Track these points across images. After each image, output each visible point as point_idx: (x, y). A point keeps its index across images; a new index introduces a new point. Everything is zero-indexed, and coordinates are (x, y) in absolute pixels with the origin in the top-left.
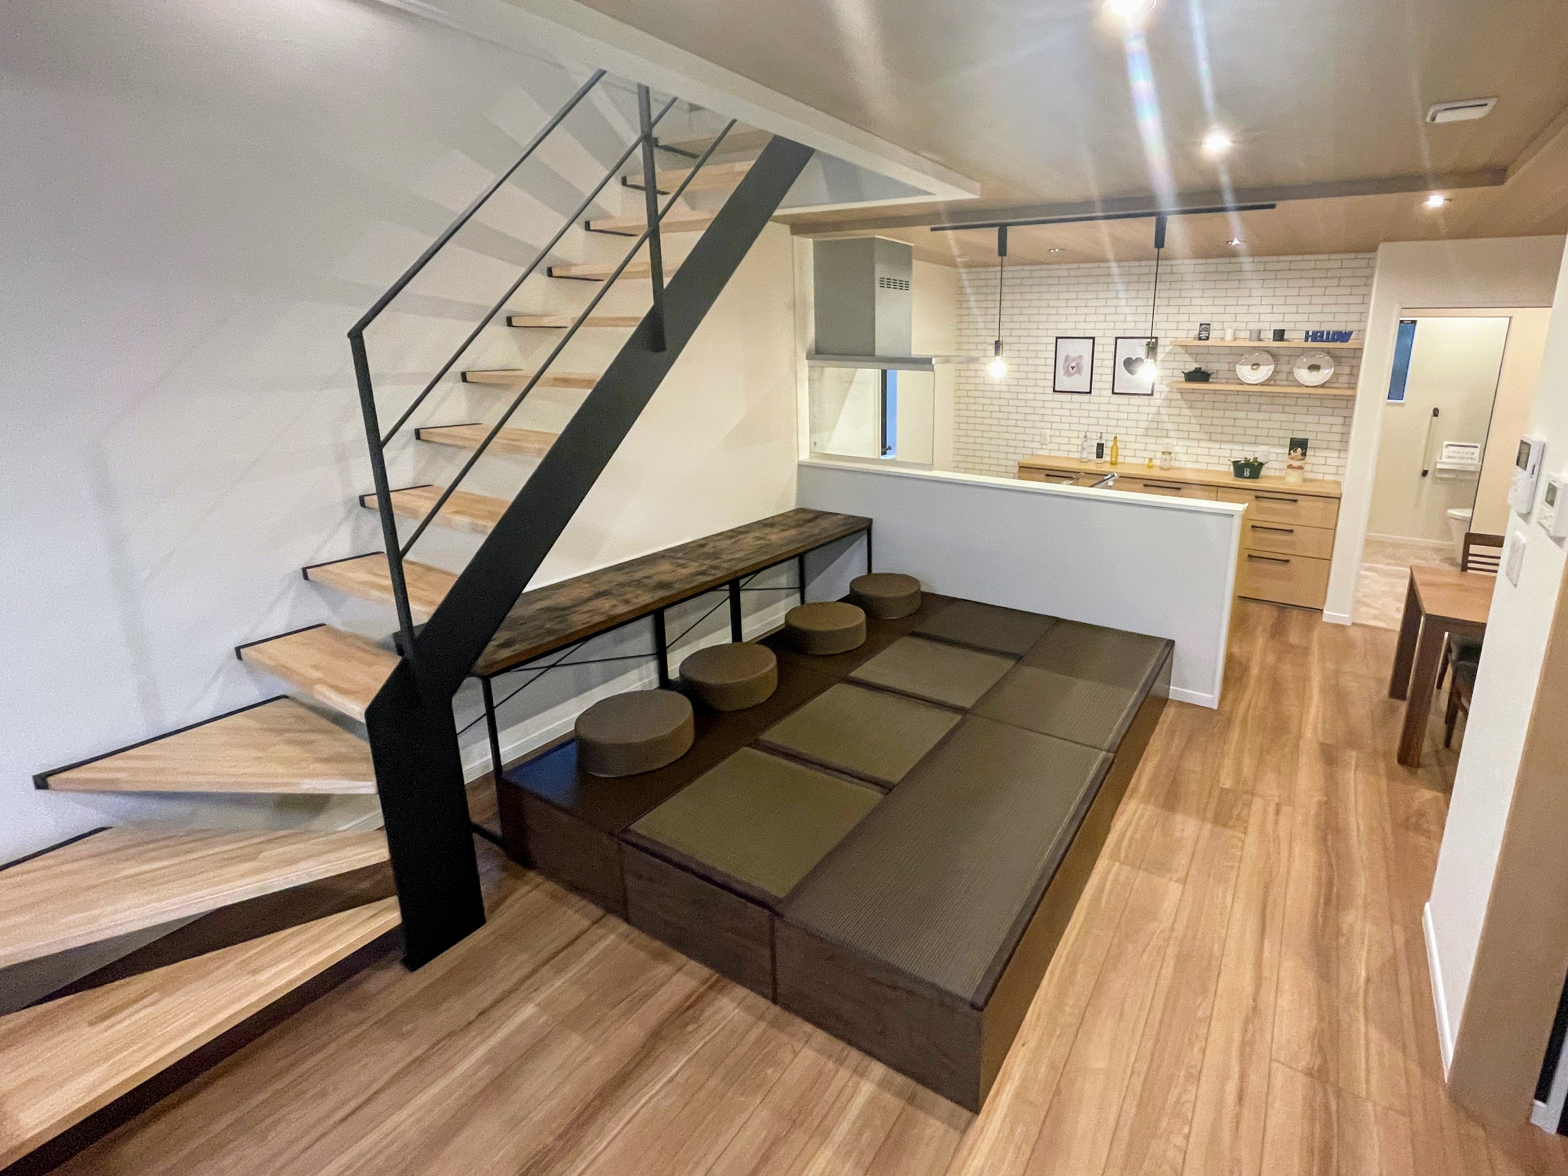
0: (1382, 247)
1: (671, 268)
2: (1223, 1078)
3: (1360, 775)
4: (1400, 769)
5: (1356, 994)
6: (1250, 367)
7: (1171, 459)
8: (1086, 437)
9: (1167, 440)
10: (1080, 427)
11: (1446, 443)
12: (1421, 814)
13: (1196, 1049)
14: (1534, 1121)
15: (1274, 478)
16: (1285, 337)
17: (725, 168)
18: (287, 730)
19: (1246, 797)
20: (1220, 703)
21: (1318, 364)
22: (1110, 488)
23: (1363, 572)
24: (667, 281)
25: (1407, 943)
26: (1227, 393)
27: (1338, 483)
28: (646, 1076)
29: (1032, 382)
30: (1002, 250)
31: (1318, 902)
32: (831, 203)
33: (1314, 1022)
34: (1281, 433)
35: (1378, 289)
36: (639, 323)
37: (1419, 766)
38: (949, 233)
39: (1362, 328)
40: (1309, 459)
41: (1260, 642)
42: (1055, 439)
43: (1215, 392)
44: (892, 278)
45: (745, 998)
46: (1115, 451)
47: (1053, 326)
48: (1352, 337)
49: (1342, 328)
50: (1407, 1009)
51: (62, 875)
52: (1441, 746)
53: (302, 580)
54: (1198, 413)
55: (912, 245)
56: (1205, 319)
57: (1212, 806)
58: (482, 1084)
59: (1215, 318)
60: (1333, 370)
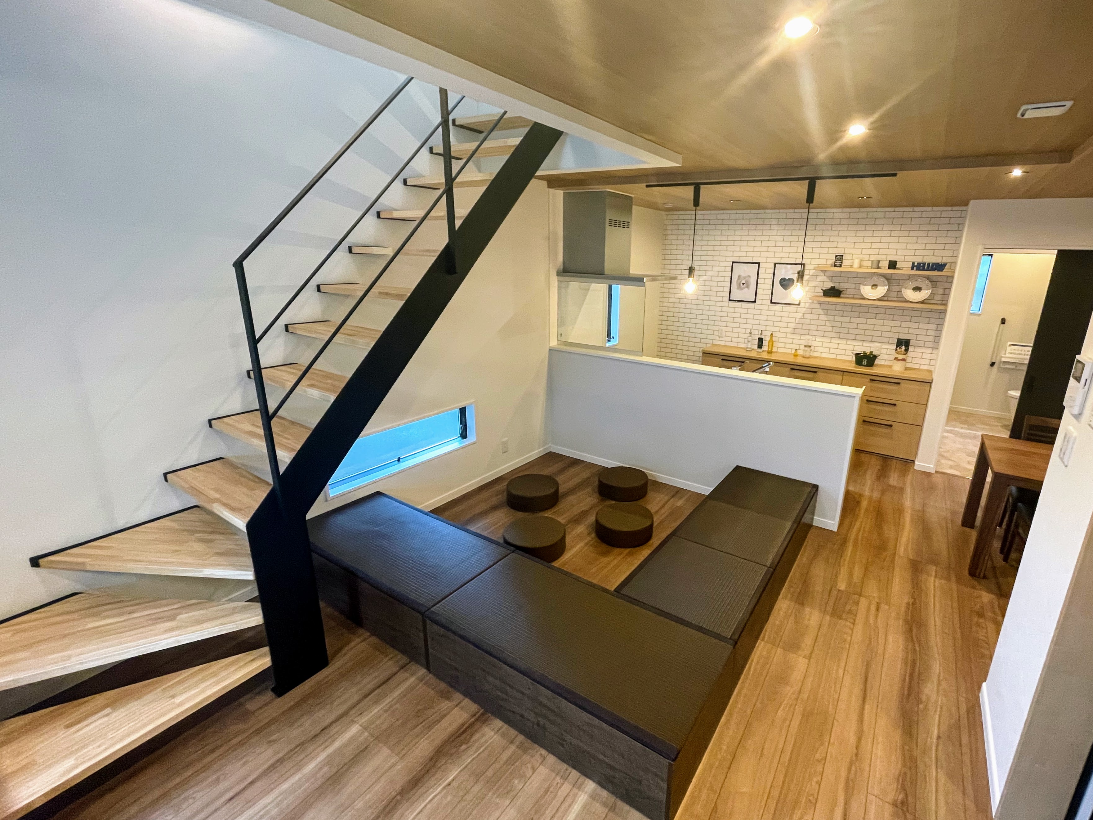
1: (462, 215)
2: (833, 805)
3: (938, 581)
4: (970, 578)
5: (930, 748)
6: (870, 287)
7: (811, 350)
8: (751, 333)
9: (808, 337)
10: (747, 326)
11: (1009, 343)
13: (814, 784)
16: (897, 266)
17: (502, 141)
18: (197, 532)
19: (856, 597)
20: (839, 528)
21: (920, 286)
23: (945, 434)
24: (458, 223)
25: (968, 709)
26: (853, 305)
27: (930, 372)
28: (432, 781)
29: (714, 294)
31: (905, 679)
32: (576, 167)
33: (899, 766)
34: (891, 335)
35: (967, 233)
36: (437, 254)
37: (983, 577)
38: (659, 189)
39: (953, 261)
41: (869, 482)
42: (728, 334)
43: (845, 304)
45: (501, 728)
46: (771, 343)
47: (731, 254)
48: (946, 267)
50: (966, 760)
51: (50, 625)
53: (208, 428)
54: (831, 318)
55: (633, 196)
56: (840, 252)
57: (831, 603)
58: (323, 779)
59: (847, 251)
60: (931, 291)
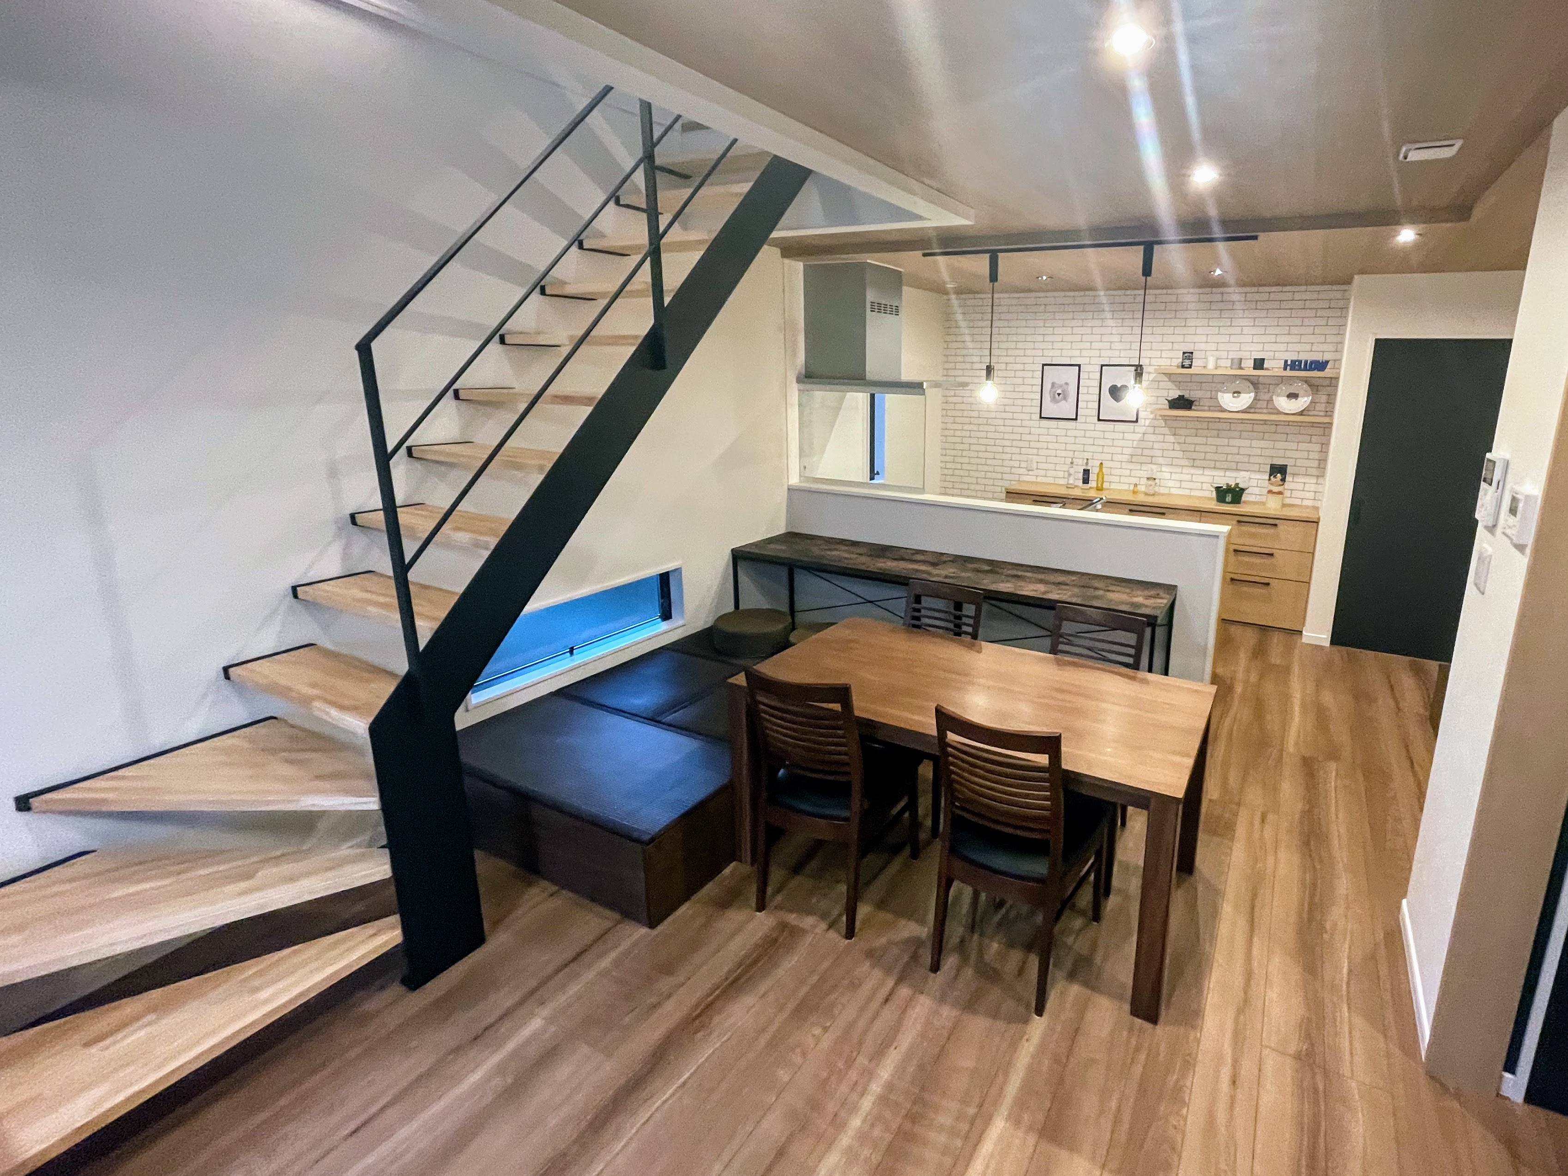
0: (1356, 277)
1: (672, 287)
2: (1218, 1064)
3: (1339, 782)
9: (1151, 466)
10: (1066, 454)
14: (1504, 1091)
15: (1254, 503)
17: (724, 189)
18: (281, 751)
19: (1233, 807)
21: (1297, 392)
22: (1097, 511)
25: (1386, 937)
29: (1021, 408)
30: (994, 277)
31: (1303, 903)
32: (826, 226)
33: (1301, 1011)
35: (1353, 320)
36: (640, 341)
38: (940, 259)
39: (1338, 358)
40: (1287, 485)
41: (1243, 662)
42: (1041, 466)
44: (884, 302)
47: (1039, 353)
49: (1318, 357)
53: (293, 600)
54: (1182, 439)
55: (902, 270)
59: (1199, 346)
60: (1310, 398)
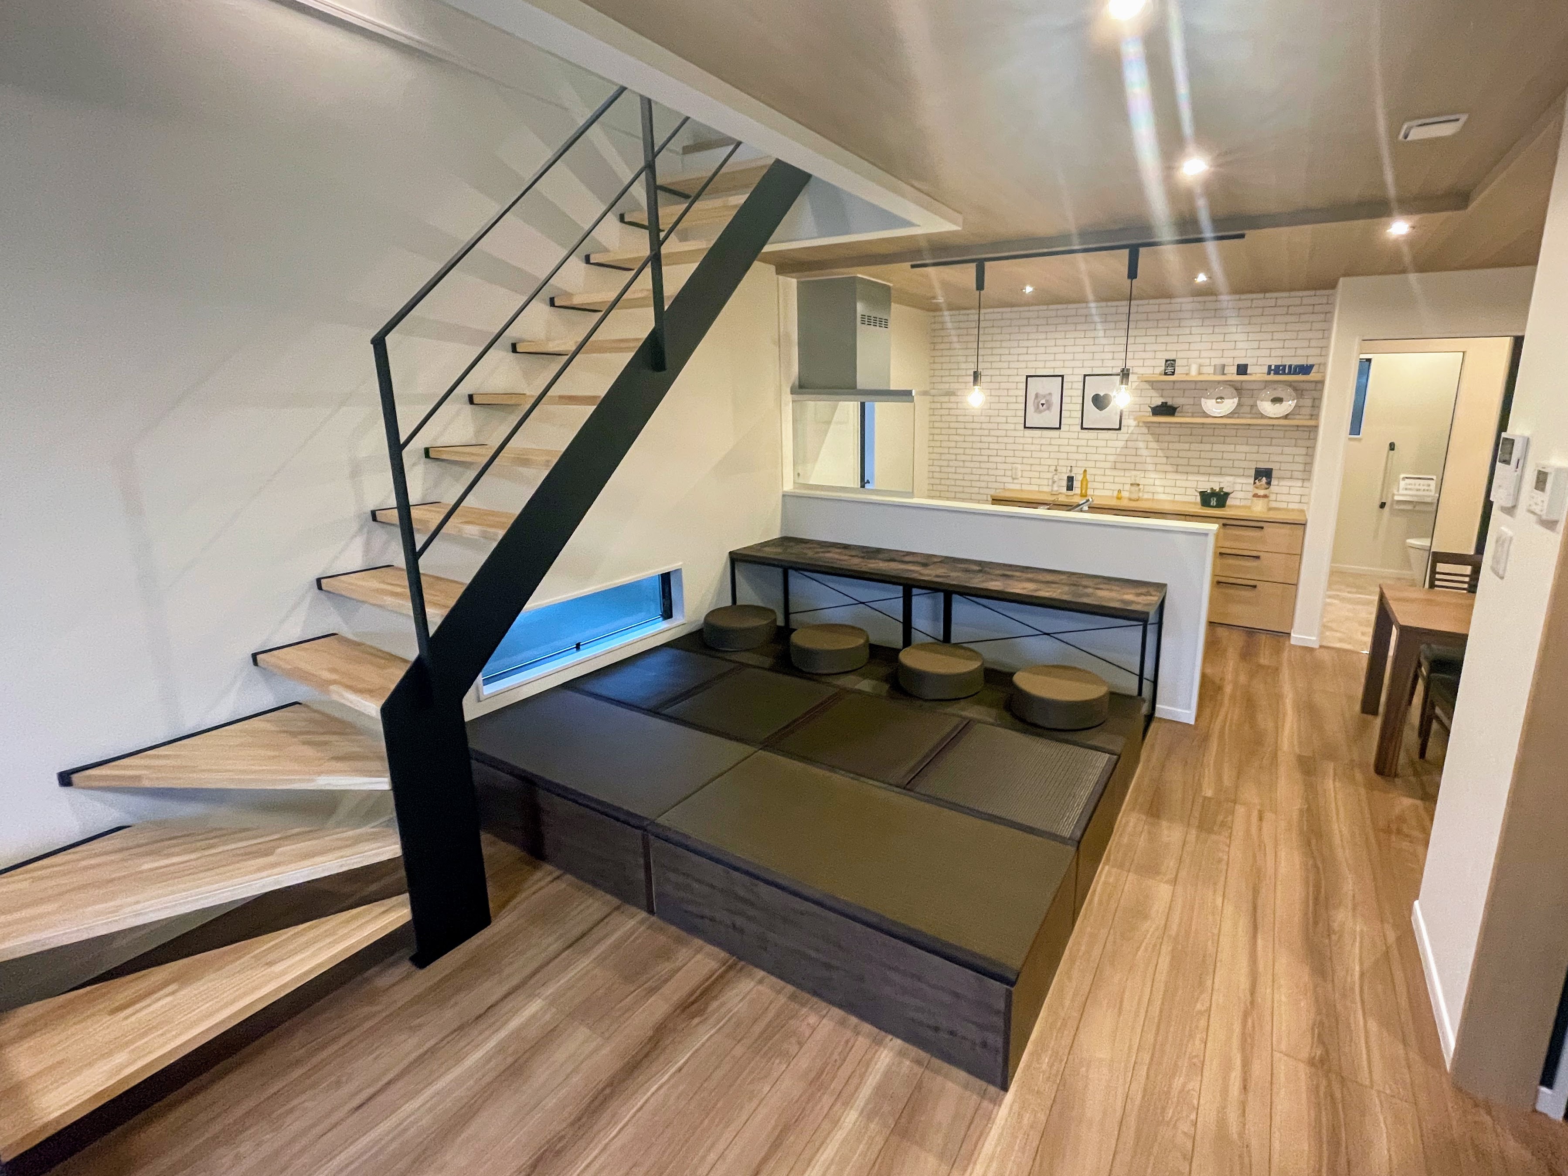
0: (1341, 280)
1: (672, 291)
2: (1226, 1068)
3: (1338, 784)
4: (1378, 778)
5: (1352, 988)
6: (1214, 400)
7: (1139, 490)
8: (1056, 471)
9: (1134, 473)
10: (1049, 462)
11: (1402, 475)
12: (1401, 819)
13: (1197, 1042)
14: (1540, 1107)
15: (1240, 506)
16: (1248, 371)
17: (718, 203)
18: (302, 733)
19: (1228, 804)
20: (1196, 720)
21: (1281, 396)
22: (1083, 512)
23: (1328, 600)
24: (667, 303)
25: (1399, 939)
26: (1192, 426)
27: (1303, 510)
29: (1004, 419)
30: (980, 285)
31: (1307, 903)
32: (819, 237)
34: (1246, 464)
35: (1338, 324)
36: (639, 344)
37: (1396, 775)
39: (1323, 362)
40: (1273, 488)
41: (1232, 663)
42: (1025, 474)
43: (1181, 425)
44: (872, 315)
46: (1084, 483)
47: (1023, 365)
48: (1314, 370)
49: (1303, 362)
50: (1404, 1002)
51: (86, 868)
52: (1416, 757)
53: (317, 591)
54: (1165, 446)
55: (891, 285)
56: (1170, 356)
57: (1196, 814)
58: (494, 1074)
59: (1180, 354)
60: (1295, 402)
